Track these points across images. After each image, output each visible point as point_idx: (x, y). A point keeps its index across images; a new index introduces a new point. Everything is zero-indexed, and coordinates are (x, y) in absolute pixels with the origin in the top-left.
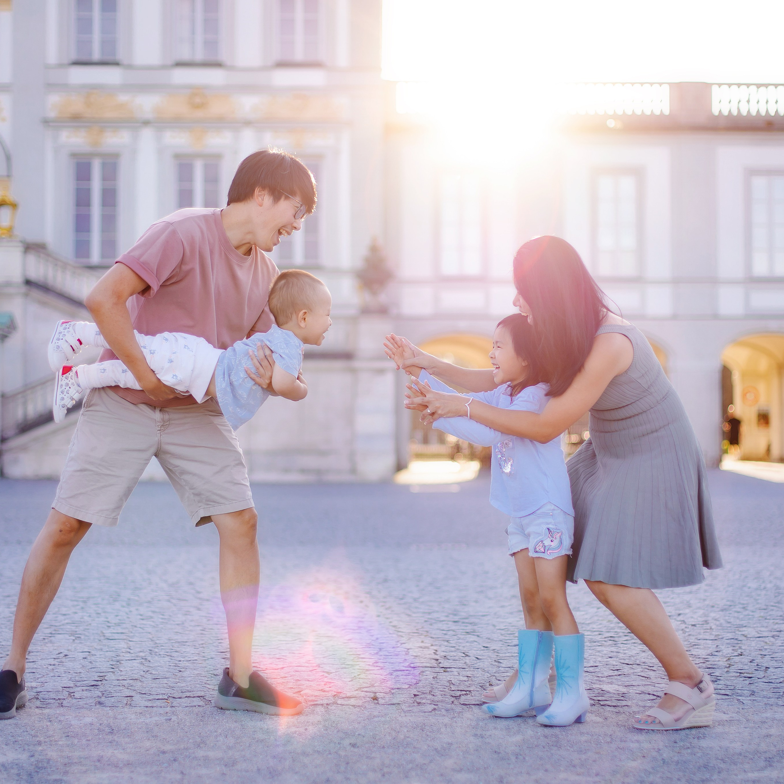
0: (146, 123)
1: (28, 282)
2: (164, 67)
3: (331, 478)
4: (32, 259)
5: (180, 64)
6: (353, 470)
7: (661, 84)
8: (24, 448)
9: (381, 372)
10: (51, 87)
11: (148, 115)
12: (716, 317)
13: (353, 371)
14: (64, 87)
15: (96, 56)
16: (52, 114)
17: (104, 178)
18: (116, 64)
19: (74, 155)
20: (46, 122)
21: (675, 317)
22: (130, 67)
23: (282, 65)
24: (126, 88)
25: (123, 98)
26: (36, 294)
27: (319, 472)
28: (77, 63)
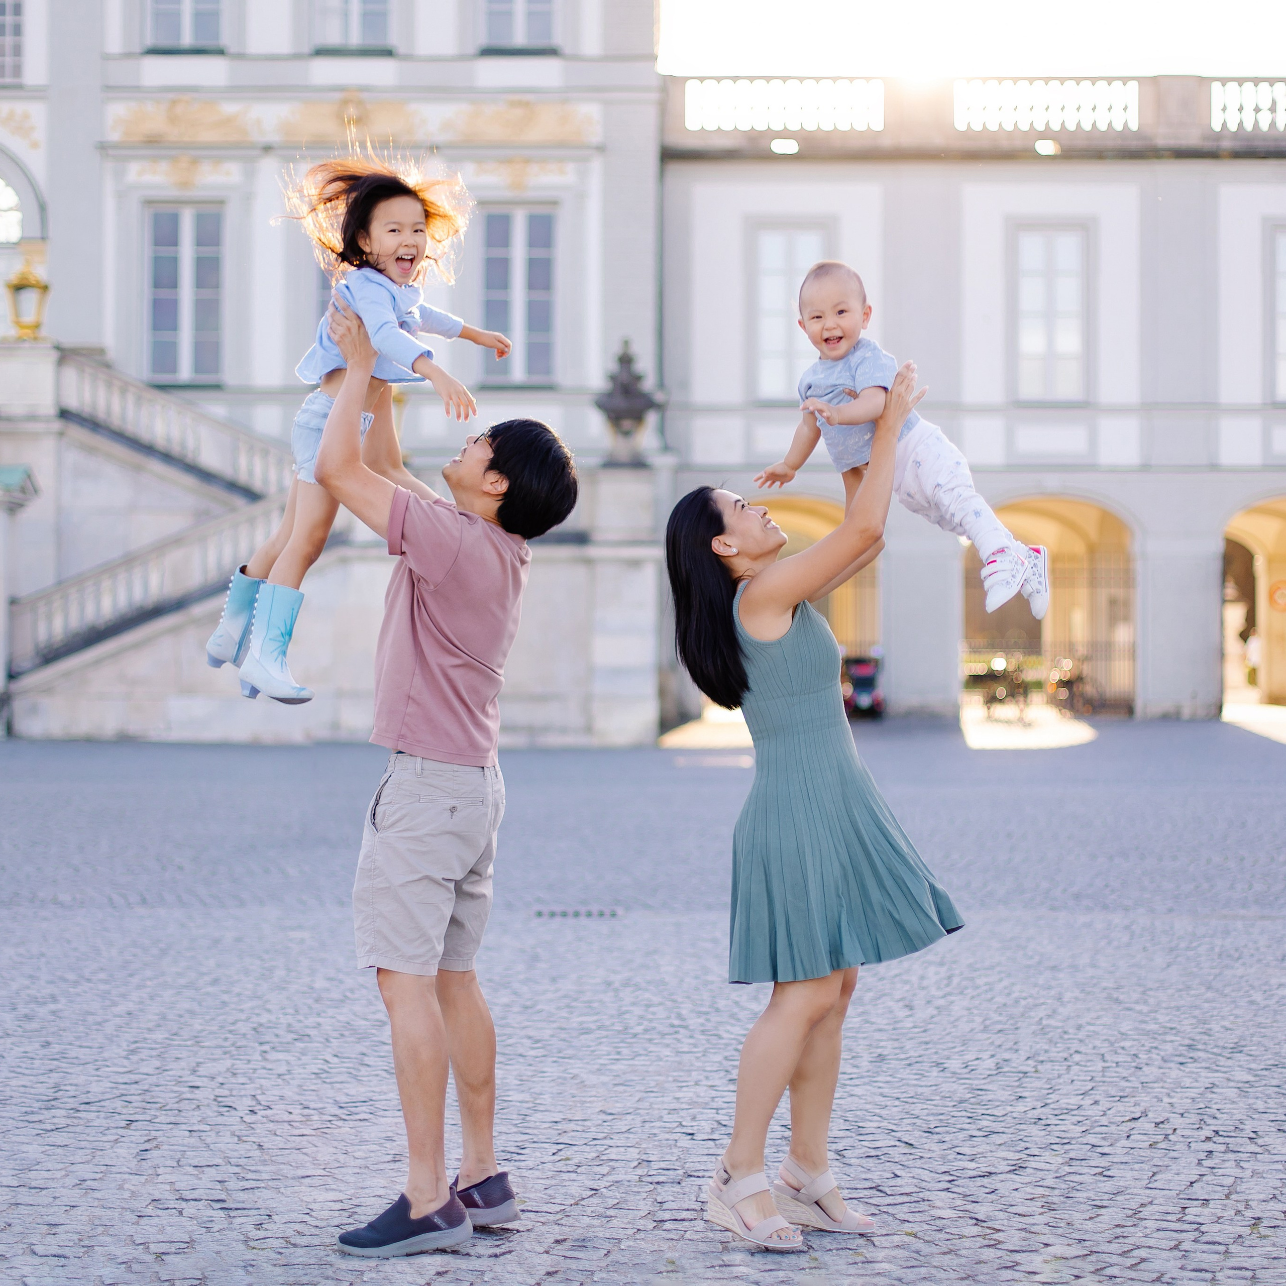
0: (267, 149)
1: (64, 414)
2: (297, 57)
3: (553, 740)
4: (70, 374)
5: (322, 52)
6: (589, 729)
7: (1125, 80)
8: (48, 690)
9: (635, 564)
10: (112, 90)
11: (273, 137)
12: (1214, 467)
13: (589, 562)
14: (134, 91)
15: (187, 39)
16: (114, 136)
17: (200, 241)
18: (220, 52)
19: (149, 202)
20: (103, 147)
21: (1145, 468)
22: (241, 56)
23: (489, 52)
24: (235, 91)
25: (229, 108)
26: (77, 433)
27: (531, 730)
28: (155, 51)
